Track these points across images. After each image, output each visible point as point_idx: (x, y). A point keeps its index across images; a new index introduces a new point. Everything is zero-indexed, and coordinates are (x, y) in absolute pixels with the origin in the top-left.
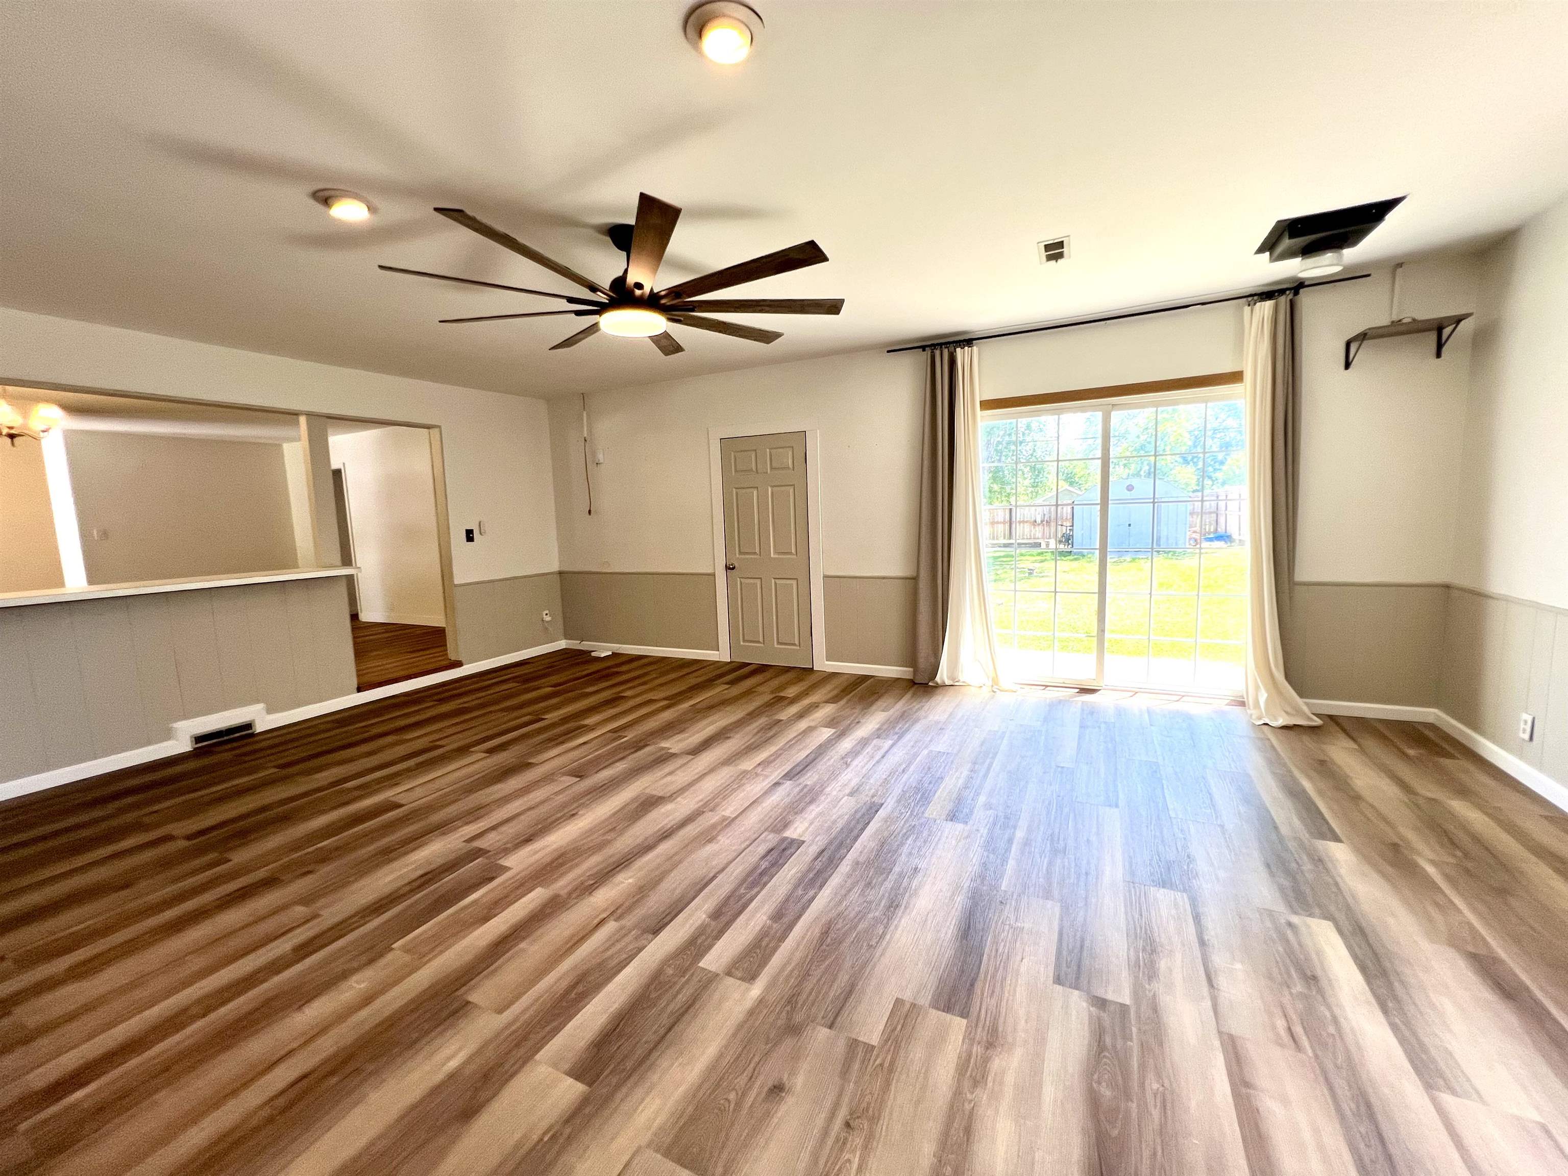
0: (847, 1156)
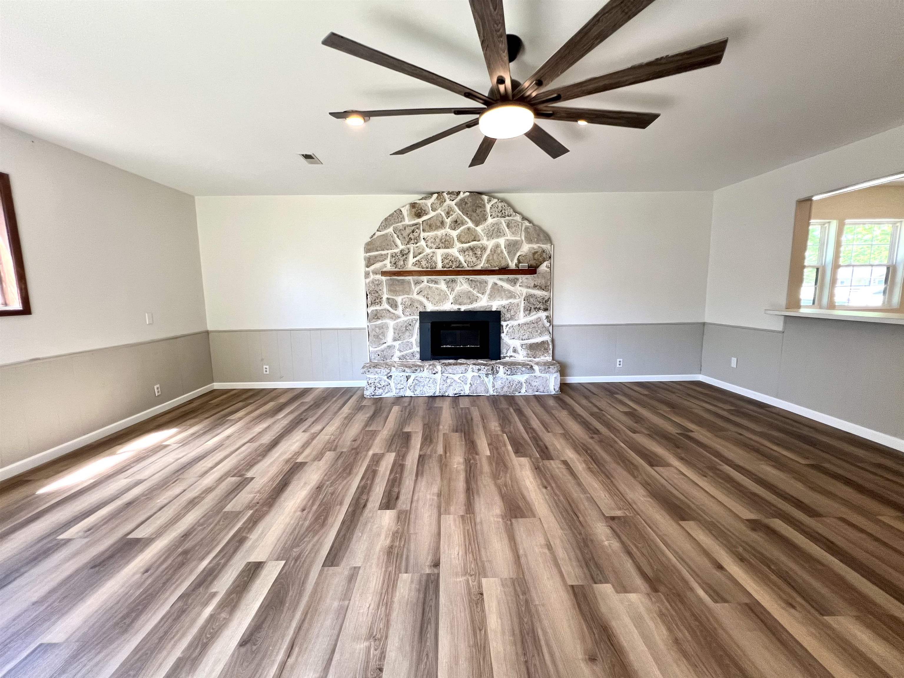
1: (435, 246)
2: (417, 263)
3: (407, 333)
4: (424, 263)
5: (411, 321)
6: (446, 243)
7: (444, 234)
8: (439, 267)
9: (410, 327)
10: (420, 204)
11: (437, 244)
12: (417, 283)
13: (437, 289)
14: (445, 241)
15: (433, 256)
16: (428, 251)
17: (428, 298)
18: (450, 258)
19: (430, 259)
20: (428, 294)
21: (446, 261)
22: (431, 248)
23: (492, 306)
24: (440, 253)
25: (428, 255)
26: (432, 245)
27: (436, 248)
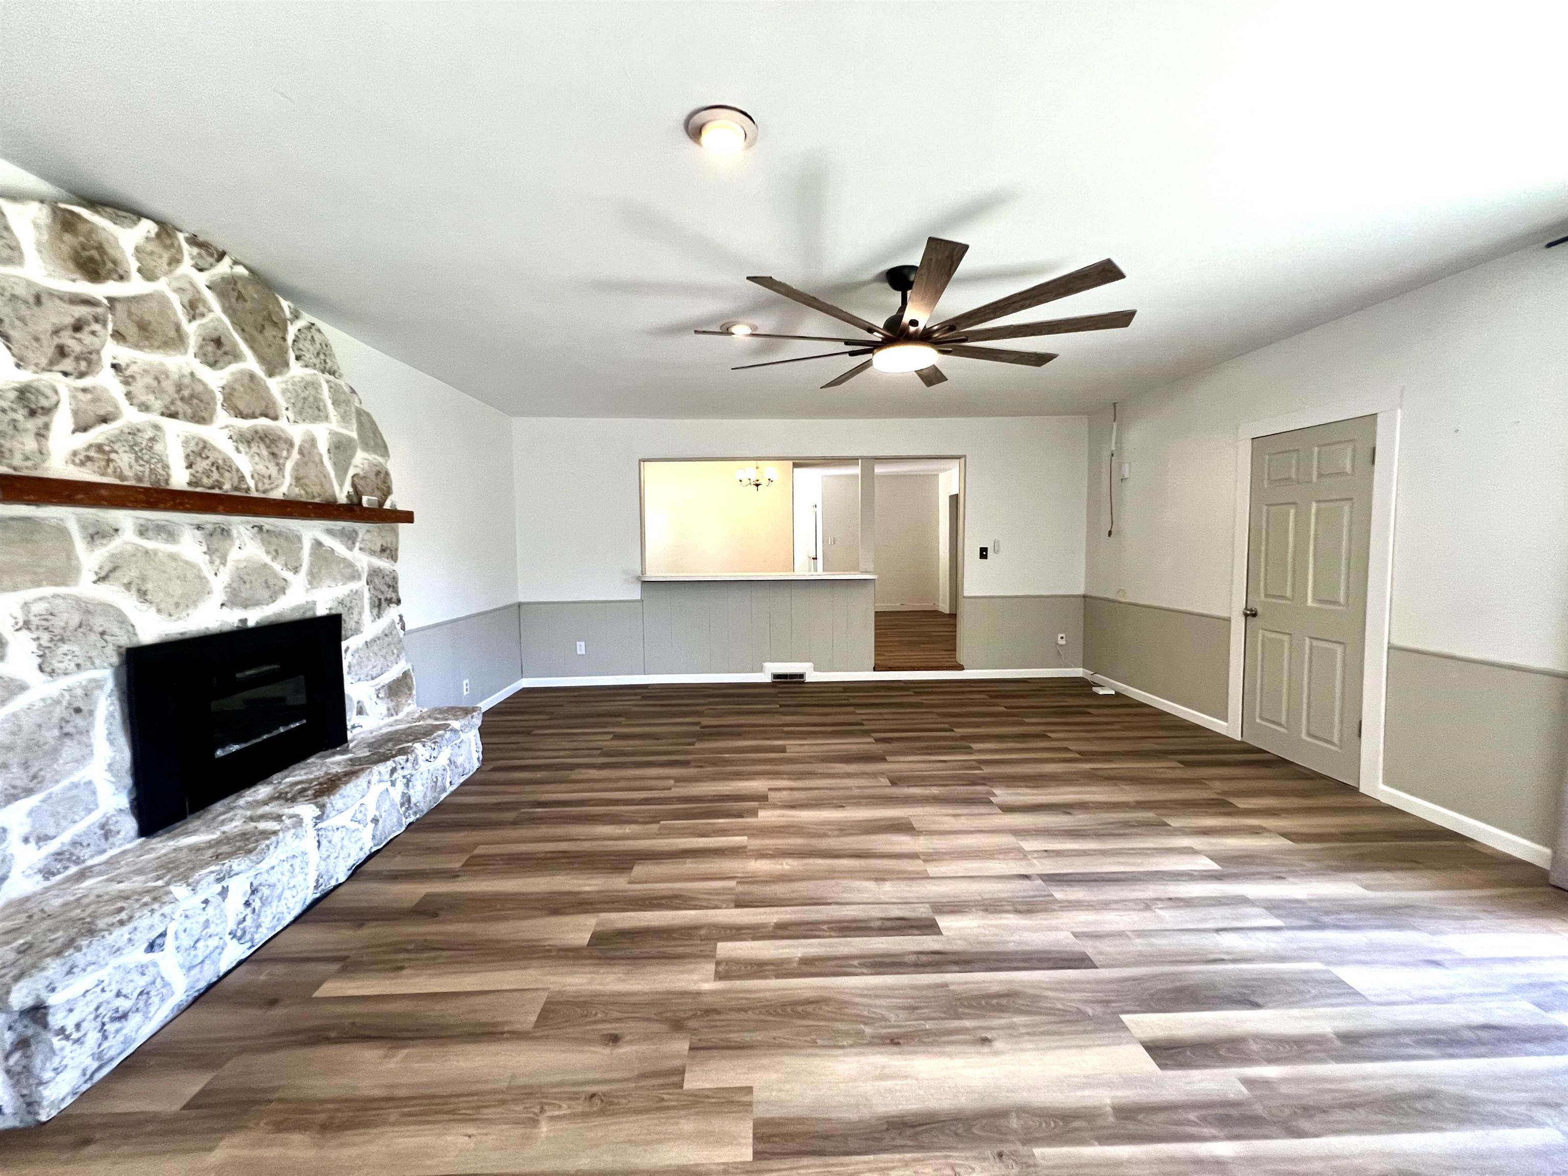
0: (564, 1106)
1: (158, 405)
2: (92, 453)
3: (70, 750)
4: (119, 459)
5: (80, 692)
6: (194, 404)
7: (186, 372)
8: (180, 479)
9: (79, 721)
11: (168, 400)
12: (96, 535)
13: (173, 557)
14: (192, 396)
15: (152, 439)
16: (130, 416)
17: (143, 594)
18: (210, 456)
19: (142, 447)
20: (144, 579)
21: (202, 465)
22: (145, 408)
23: (314, 603)
24: (177, 432)
25: (135, 432)
26: (150, 399)
27: (163, 414)
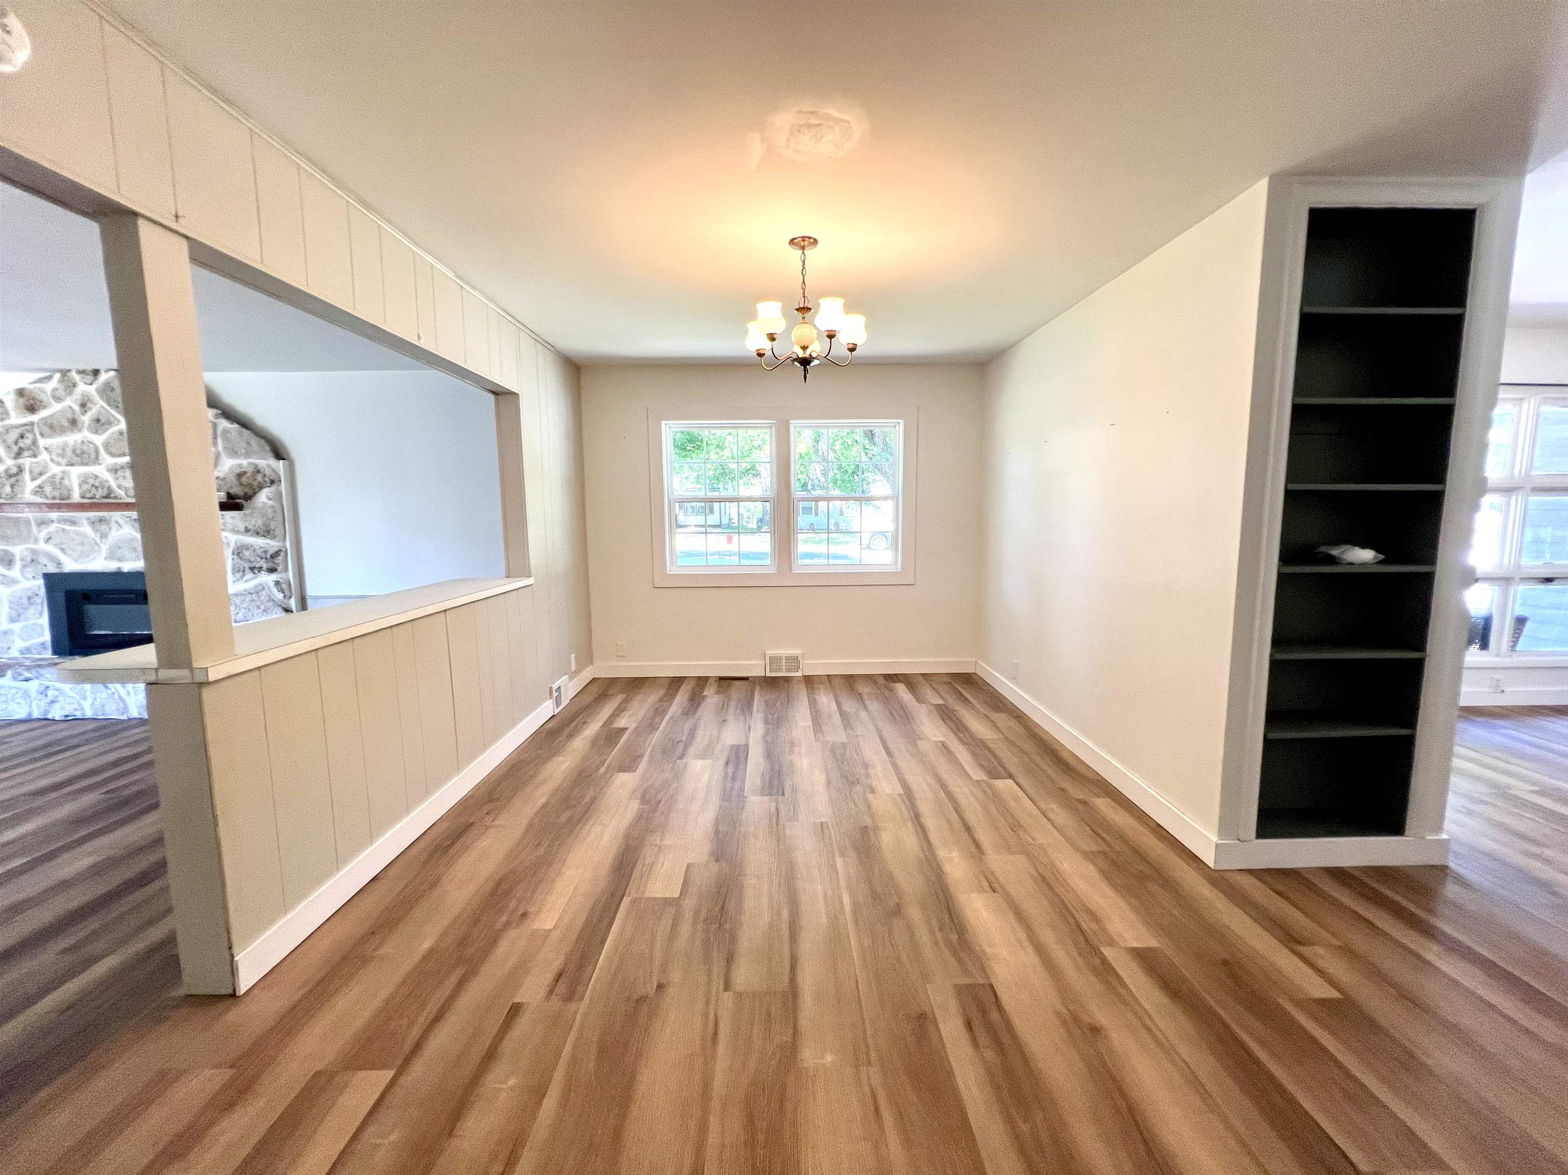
1: (64, 461)
2: (38, 489)
3: (32, 610)
4: (48, 490)
5: (32, 588)
6: (84, 456)
7: (79, 441)
8: (76, 497)
10: (30, 391)
11: (69, 458)
12: (41, 523)
13: (77, 533)
14: (82, 453)
15: (62, 479)
16: (55, 469)
17: (63, 550)
18: (91, 481)
19: (57, 483)
20: (63, 543)
21: (86, 487)
22: (59, 464)
24: (76, 472)
25: (54, 476)
26: (59, 459)
27: (67, 465)
